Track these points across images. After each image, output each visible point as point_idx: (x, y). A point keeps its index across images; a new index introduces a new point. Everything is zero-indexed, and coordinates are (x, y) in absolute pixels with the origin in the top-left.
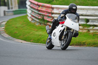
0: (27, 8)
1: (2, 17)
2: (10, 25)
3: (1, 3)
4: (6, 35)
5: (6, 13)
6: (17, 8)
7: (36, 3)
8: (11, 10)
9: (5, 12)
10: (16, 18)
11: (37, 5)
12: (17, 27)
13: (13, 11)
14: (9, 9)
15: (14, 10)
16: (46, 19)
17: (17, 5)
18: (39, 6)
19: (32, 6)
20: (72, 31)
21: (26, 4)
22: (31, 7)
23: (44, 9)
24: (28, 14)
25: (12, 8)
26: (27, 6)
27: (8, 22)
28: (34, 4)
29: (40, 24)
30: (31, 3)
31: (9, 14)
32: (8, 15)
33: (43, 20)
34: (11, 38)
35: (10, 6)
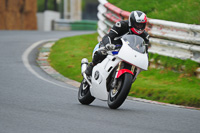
0: (98, 19)
1: (47, 33)
2: (60, 51)
3: (49, 4)
4: (50, 70)
5: (56, 25)
6: (78, 19)
7: (118, 10)
8: (66, 20)
9: (53, 22)
10: (75, 38)
12: (73, 56)
13: (71, 23)
14: (62, 17)
15: (72, 20)
17: (80, 12)
18: (123, 17)
19: (108, 16)
21: (97, 11)
22: (107, 19)
24: (100, 32)
25: (69, 17)
26: (100, 16)
27: (57, 43)
28: (114, 12)
30: (108, 9)
31: (61, 28)
32: (58, 30)
34: (60, 76)
35: (66, 13)
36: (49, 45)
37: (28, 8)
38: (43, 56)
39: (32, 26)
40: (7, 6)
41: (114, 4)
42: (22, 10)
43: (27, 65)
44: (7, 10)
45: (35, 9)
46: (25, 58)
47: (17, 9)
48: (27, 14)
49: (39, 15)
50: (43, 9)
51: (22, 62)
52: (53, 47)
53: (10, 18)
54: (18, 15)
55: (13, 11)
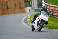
1: (28, 13)
3: (28, 5)
4: (30, 24)
6: (37, 8)
8: (33, 9)
9: (30, 10)
11: (49, 6)
14: (32, 8)
15: (35, 9)
16: (54, 14)
17: (37, 6)
18: (50, 6)
20: (44, 21)
23: (53, 8)
25: (34, 8)
29: (51, 17)
30: (45, 4)
33: (52, 15)
35: (33, 7)
36: (29, 17)
37: (22, 7)
38: (28, 20)
39: (24, 12)
40: (16, 7)
41: (47, 3)
42: (20, 8)
43: (24, 23)
44: (16, 8)
45: (24, 7)
46: (23, 21)
47: (19, 7)
48: (22, 8)
49: (25, 8)
50: (26, 6)
51: (22, 23)
52: (30, 17)
53: (17, 10)
54: (19, 9)
55: (18, 8)
